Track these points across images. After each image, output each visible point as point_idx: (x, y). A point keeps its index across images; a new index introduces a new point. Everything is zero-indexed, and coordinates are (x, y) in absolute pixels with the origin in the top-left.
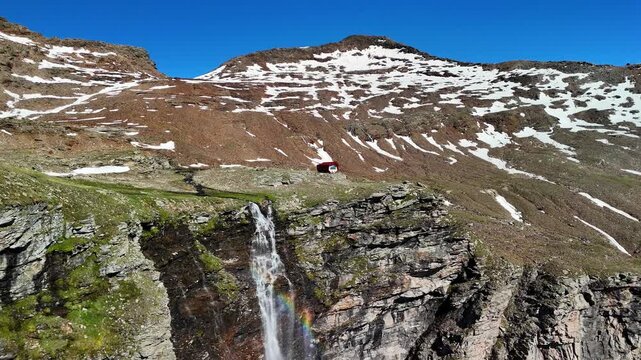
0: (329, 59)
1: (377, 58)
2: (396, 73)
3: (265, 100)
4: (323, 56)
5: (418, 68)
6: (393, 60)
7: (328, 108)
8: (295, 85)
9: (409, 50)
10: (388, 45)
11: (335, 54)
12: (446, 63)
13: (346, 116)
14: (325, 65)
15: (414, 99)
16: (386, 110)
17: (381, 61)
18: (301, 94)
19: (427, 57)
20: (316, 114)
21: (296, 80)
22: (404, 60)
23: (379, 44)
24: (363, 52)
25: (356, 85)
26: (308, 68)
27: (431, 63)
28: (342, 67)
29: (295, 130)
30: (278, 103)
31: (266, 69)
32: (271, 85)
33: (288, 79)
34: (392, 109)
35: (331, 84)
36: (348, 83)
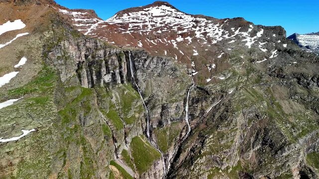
0: (148, 10)
1: (163, 10)
2: (167, 17)
3: (129, 29)
4: (147, 9)
5: (174, 15)
6: (168, 11)
7: (144, 31)
8: (137, 23)
9: (173, 8)
10: (167, 5)
11: (150, 8)
12: (182, 13)
13: (148, 34)
14: (147, 13)
15: (166, 28)
16: (158, 32)
17: (164, 11)
18: (138, 26)
19: (178, 11)
20: (141, 34)
21: (137, 21)
22: (171, 12)
23: (164, 5)
24: (160, 7)
25: (154, 22)
26: (142, 14)
27: (178, 13)
28: (152, 14)
29: (135, 38)
30: (132, 30)
31: (129, 15)
32: (130, 23)
33: (135, 20)
34: (159, 32)
35: (147, 22)
36: (152, 21)
